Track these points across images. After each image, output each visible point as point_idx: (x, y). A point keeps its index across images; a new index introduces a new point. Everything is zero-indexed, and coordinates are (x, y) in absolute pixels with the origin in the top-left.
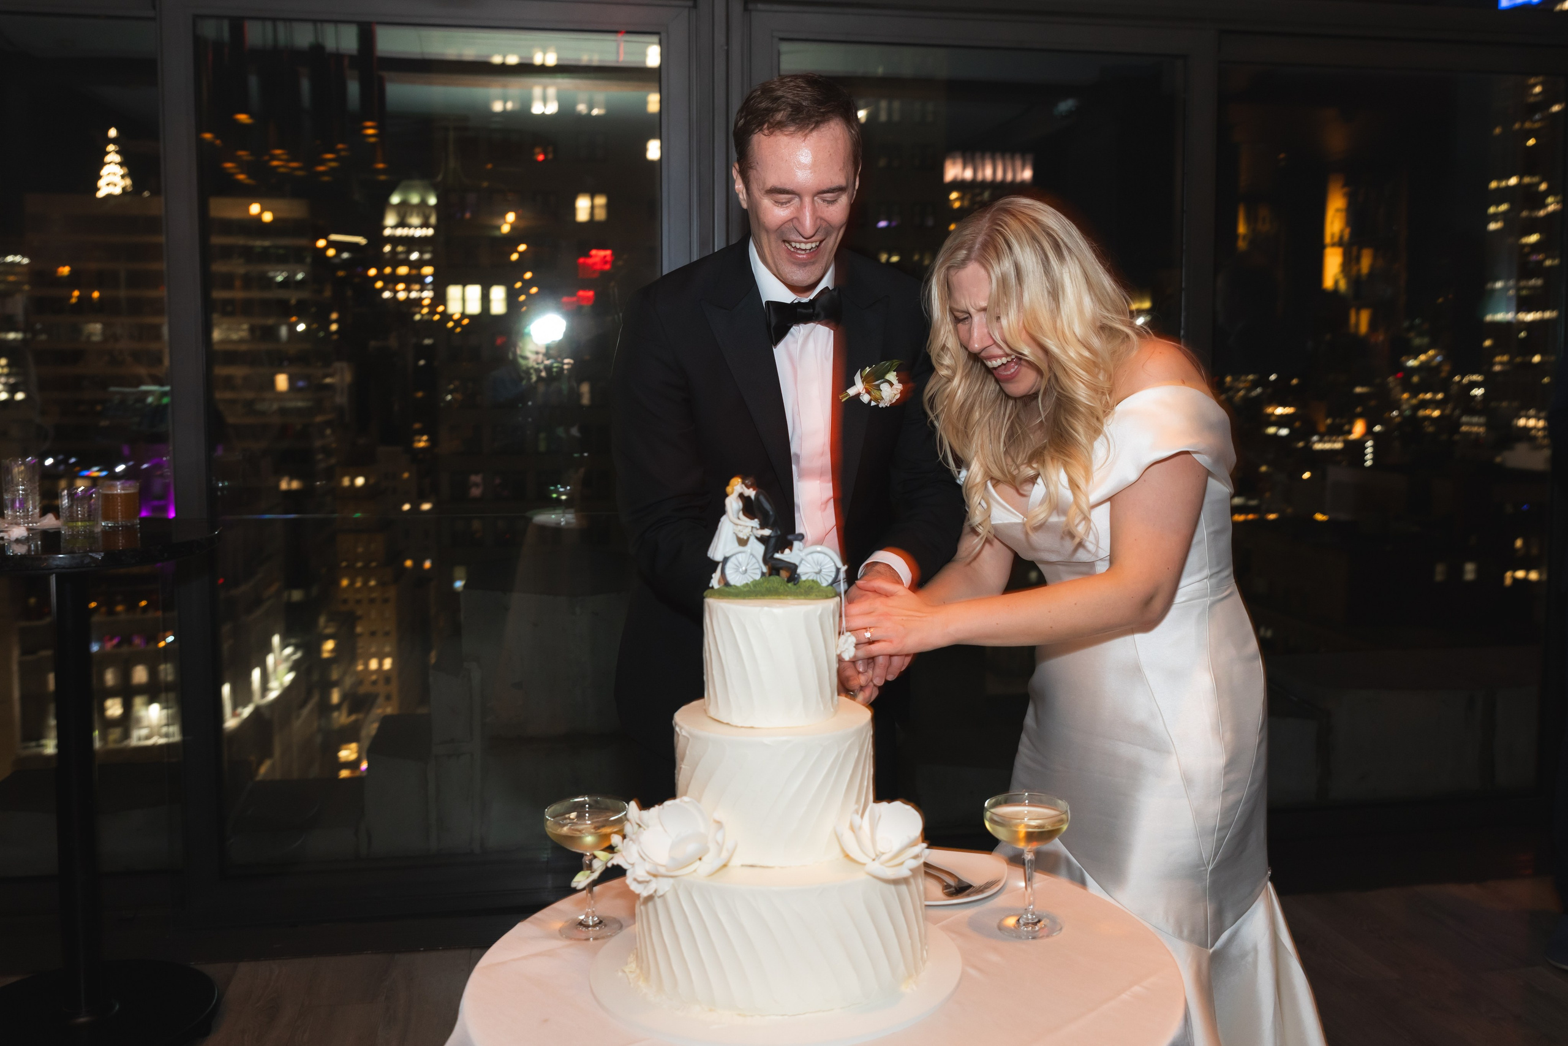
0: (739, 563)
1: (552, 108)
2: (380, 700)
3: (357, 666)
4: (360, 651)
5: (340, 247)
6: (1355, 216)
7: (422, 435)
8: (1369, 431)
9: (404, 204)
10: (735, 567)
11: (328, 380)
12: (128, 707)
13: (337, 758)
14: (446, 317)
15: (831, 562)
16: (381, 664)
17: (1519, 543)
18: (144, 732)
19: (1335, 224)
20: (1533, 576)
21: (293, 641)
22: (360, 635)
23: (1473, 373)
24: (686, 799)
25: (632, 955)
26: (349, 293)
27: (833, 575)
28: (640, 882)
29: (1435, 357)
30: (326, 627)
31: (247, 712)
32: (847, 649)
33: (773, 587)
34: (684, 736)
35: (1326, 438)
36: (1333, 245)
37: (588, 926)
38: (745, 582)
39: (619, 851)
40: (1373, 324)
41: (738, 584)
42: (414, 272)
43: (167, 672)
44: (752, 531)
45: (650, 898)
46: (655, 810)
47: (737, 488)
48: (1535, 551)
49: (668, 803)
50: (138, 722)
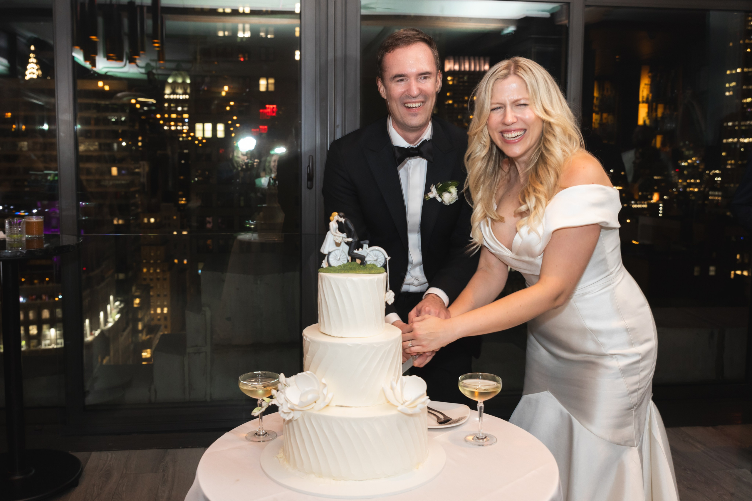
0: (336, 255)
1: (248, 35)
2: (162, 328)
3: (150, 311)
4: (152, 304)
5: (143, 104)
6: (654, 87)
7: (183, 197)
8: (661, 199)
9: (175, 83)
10: (335, 257)
11: (137, 170)
12: (40, 330)
13: (141, 356)
14: (195, 138)
15: (383, 255)
16: (162, 310)
17: (738, 257)
18: (48, 342)
19: (644, 91)
20: (745, 273)
21: (119, 299)
22: (152, 296)
23: (716, 170)
24: (308, 372)
25: (281, 450)
26: (147, 127)
27: (383, 261)
28: (285, 413)
29: (696, 161)
30: (136, 292)
31: (97, 333)
32: (390, 299)
33: (353, 267)
34: (308, 341)
35: (638, 202)
36: (643, 102)
37: (259, 435)
38: (339, 265)
39: (275, 398)
40: (663, 143)
41: (336, 266)
42: (179, 117)
43: (59, 312)
44: (343, 239)
45: (290, 421)
46: (293, 378)
47: (335, 218)
48: (746, 261)
49: (299, 374)
50: (45, 337)
